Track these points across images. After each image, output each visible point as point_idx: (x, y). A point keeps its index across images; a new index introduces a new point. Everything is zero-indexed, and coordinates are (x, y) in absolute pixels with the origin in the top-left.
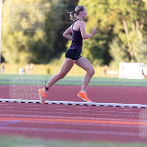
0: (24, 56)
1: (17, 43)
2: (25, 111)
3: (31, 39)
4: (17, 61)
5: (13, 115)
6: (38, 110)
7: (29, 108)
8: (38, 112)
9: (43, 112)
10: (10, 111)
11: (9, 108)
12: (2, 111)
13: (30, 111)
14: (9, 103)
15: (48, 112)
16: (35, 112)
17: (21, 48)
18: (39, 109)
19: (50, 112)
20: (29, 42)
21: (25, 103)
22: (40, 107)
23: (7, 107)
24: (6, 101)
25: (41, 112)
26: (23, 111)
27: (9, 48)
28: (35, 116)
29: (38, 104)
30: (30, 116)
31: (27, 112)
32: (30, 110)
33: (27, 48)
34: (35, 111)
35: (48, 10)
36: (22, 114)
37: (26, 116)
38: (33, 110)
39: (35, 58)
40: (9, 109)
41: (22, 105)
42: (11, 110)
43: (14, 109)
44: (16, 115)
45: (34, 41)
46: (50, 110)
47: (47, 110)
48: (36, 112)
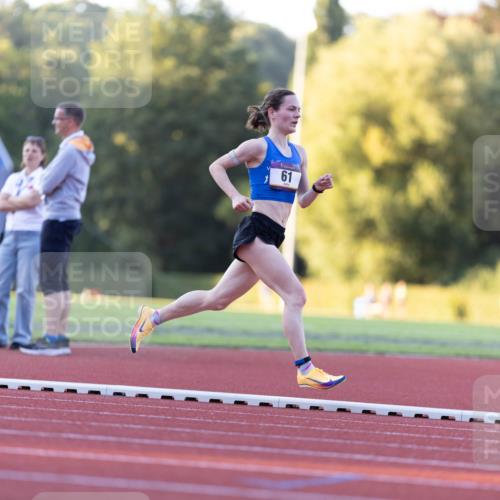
0: (372, 255)
1: (352, 209)
2: (376, 444)
3: (400, 199)
4: (350, 272)
5: (335, 455)
6: (420, 442)
7: (388, 433)
8: (422, 447)
9: (436, 448)
10: (326, 440)
11: (322, 432)
12: (299, 438)
13: (395, 442)
14: (320, 413)
15: (454, 450)
16: (410, 446)
17: (365, 229)
18: (425, 436)
19: (461, 450)
20: (390, 210)
21: (374, 414)
22: (428, 431)
23: (316, 425)
24: (314, 408)
25: (430, 448)
26: (369, 443)
27: (323, 226)
28: (410, 461)
29: (419, 420)
30: (393, 459)
31: (382, 444)
32: (393, 439)
33: (383, 229)
34: (412, 443)
35: (458, 103)
36: (367, 452)
37: (381, 459)
38: (403, 441)
39: (410, 262)
40: (320, 434)
41: (367, 422)
42: (327, 438)
43: (339, 436)
44: (346, 456)
45: (407, 206)
46: (463, 441)
47: (452, 441)
48: (415, 447)
